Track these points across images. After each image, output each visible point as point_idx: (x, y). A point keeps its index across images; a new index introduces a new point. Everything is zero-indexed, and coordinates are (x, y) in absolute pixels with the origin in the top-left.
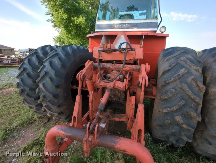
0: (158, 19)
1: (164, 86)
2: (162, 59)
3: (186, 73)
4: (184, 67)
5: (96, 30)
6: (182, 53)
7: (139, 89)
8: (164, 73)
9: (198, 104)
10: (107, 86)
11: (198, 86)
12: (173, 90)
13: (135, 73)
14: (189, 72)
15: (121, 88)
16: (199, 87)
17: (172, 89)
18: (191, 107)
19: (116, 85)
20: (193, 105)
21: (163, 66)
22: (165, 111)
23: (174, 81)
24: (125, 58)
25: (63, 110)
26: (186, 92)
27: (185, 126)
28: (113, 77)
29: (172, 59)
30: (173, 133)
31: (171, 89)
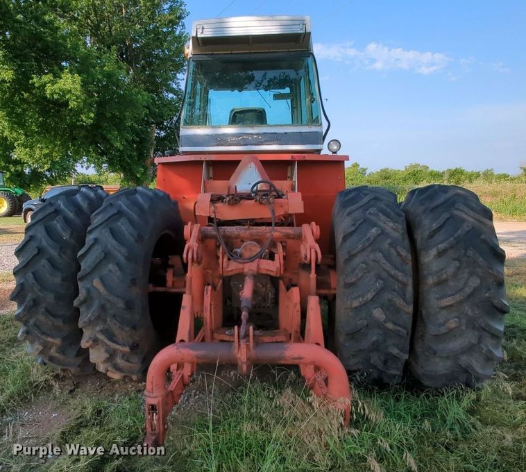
0: (321, 125)
1: (348, 261)
2: (338, 213)
3: (379, 235)
4: (375, 225)
5: (181, 149)
6: (371, 200)
7: (303, 274)
8: (345, 238)
9: (404, 285)
10: (246, 270)
11: (399, 254)
12: (363, 265)
13: (290, 242)
14: (383, 233)
15: (272, 271)
16: (401, 256)
17: (362, 263)
18: (394, 290)
19: (262, 267)
20: (396, 287)
21: (342, 225)
22: (355, 304)
23: (363, 250)
24: (273, 212)
25: (138, 339)
26: (383, 265)
27: (390, 326)
28: (247, 255)
29: (357, 212)
30: (374, 343)
31: (359, 264)
